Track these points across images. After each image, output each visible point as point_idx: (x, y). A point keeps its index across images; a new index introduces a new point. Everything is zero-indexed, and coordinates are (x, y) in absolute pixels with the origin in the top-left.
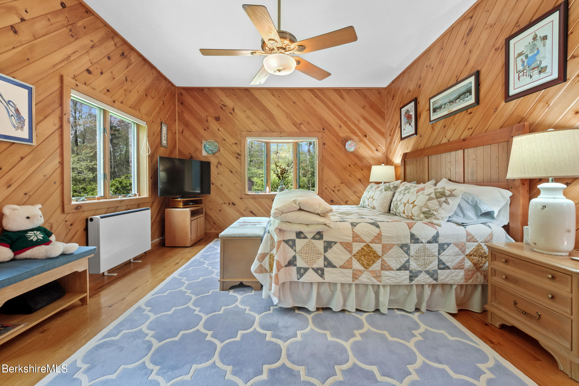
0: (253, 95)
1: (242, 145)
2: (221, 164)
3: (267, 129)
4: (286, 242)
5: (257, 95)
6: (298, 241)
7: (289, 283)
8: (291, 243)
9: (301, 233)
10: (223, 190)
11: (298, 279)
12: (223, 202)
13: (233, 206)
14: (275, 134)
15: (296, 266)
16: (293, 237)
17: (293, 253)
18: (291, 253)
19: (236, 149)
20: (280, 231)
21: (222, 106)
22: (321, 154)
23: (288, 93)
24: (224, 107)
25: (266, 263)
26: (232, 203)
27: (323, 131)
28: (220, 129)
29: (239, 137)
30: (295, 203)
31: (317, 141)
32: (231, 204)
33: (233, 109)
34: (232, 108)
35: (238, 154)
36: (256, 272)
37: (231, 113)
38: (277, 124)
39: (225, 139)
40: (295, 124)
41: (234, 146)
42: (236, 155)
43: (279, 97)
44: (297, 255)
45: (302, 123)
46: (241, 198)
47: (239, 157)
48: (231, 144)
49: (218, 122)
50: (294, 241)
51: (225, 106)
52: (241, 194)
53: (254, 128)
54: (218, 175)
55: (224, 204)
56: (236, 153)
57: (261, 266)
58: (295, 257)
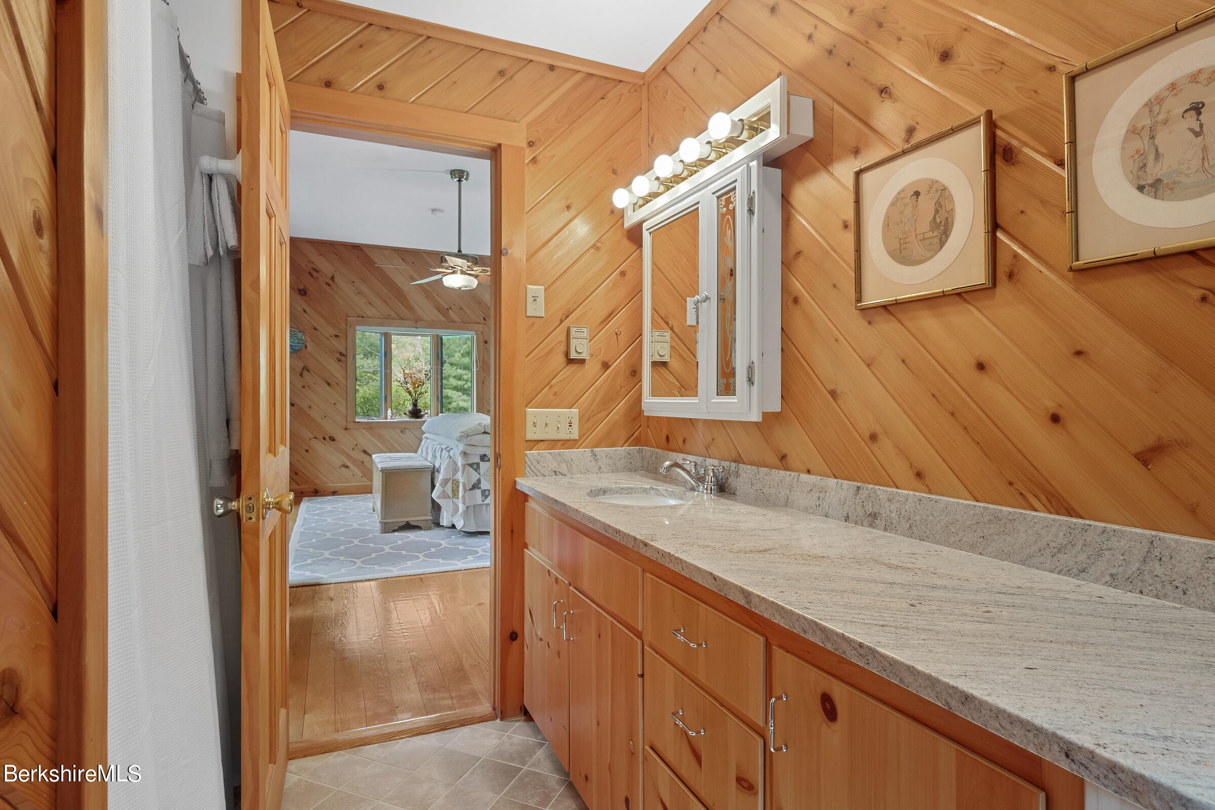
0: (367, 257)
1: (349, 340)
2: (308, 370)
3: (393, 314)
4: (471, 465)
5: (374, 256)
6: (482, 464)
7: (473, 507)
8: (475, 466)
9: (485, 455)
10: (311, 415)
11: (483, 501)
12: (312, 436)
13: (331, 442)
14: (407, 322)
15: (480, 488)
16: (477, 460)
17: (478, 477)
18: (475, 476)
19: (339, 346)
20: (465, 454)
21: (312, 271)
22: (481, 358)
23: (427, 258)
24: (315, 274)
25: (449, 489)
26: (330, 437)
27: (484, 322)
28: (307, 310)
29: (343, 325)
30: (480, 426)
31: (475, 337)
32: (327, 438)
33: (332, 278)
34: (330, 275)
35: (341, 354)
36: (439, 497)
37: (329, 285)
38: (409, 307)
39: (317, 327)
40: (439, 309)
41: (334, 341)
42: (338, 355)
43: (413, 263)
44: (481, 478)
45: (451, 308)
46: (346, 429)
47: (343, 358)
48: (328, 336)
49: (304, 298)
50: (478, 464)
51: (316, 271)
52: (347, 422)
53: (370, 311)
54: (303, 389)
55: (314, 439)
56: (337, 352)
57: (444, 491)
58: (479, 480)
